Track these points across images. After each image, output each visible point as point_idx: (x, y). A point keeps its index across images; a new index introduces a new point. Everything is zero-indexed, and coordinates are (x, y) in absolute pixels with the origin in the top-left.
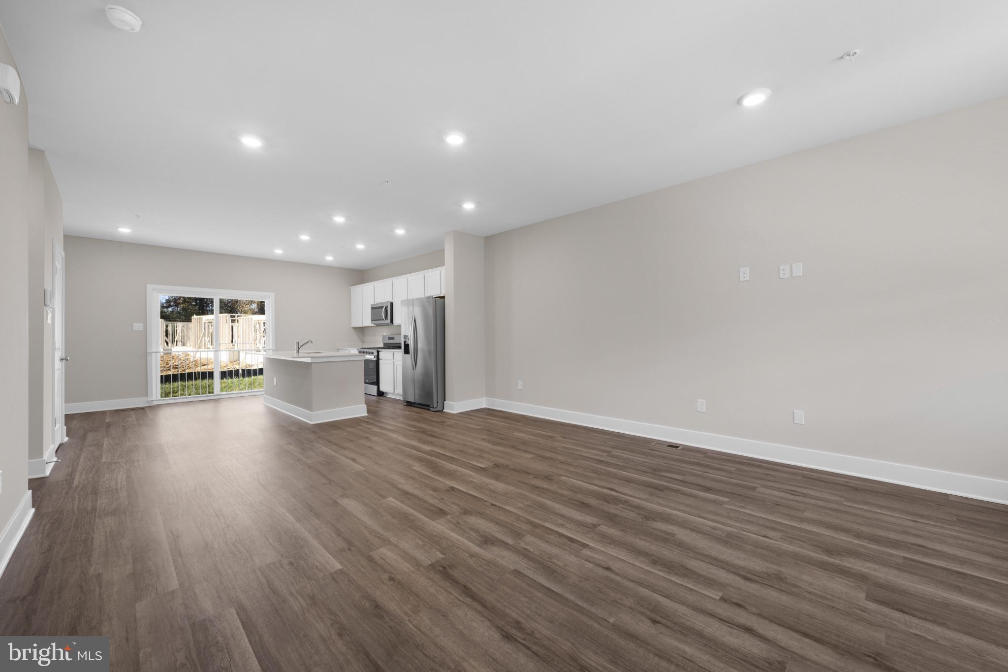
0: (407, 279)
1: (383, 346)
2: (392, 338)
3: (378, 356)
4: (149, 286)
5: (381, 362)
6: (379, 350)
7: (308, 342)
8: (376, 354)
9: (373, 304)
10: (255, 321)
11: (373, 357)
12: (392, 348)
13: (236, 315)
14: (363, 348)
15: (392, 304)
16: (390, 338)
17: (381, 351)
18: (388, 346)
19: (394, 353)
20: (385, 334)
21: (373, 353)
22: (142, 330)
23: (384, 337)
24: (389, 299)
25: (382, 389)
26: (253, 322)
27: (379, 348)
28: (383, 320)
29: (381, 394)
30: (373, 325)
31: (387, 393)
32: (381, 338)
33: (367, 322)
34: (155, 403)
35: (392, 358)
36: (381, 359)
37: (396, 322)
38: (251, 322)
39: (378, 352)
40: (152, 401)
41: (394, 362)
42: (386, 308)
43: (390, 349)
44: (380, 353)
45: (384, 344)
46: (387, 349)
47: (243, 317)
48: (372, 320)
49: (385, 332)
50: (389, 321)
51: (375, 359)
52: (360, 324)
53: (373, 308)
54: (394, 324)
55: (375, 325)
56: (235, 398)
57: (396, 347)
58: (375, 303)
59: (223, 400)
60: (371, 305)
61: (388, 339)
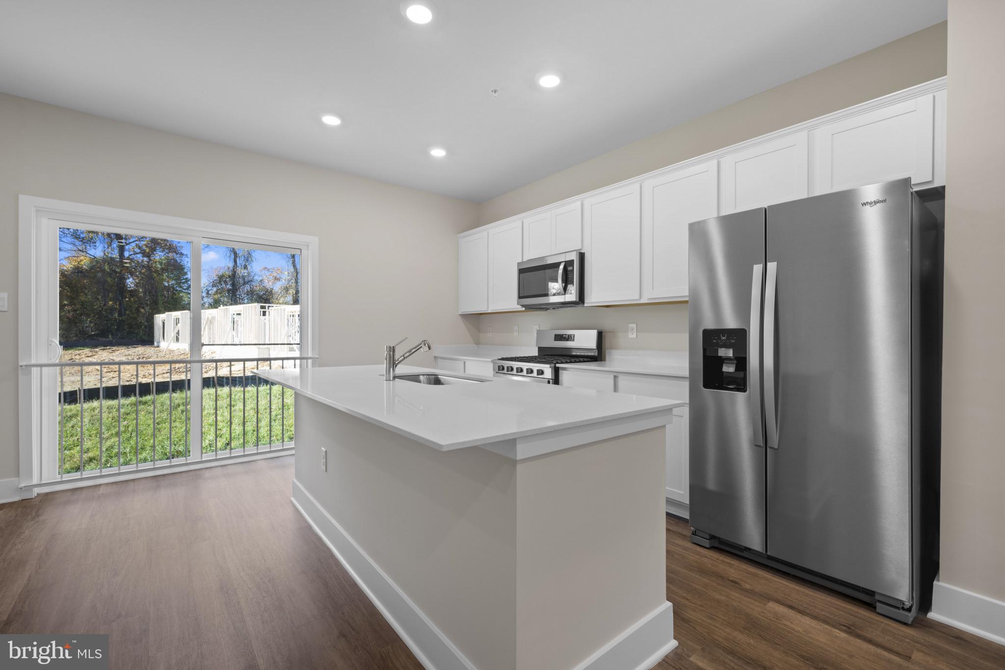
6: (558, 365)
7: (418, 348)
8: (551, 374)
9: (520, 261)
10: (288, 312)
13: (267, 305)
14: (503, 359)
15: (582, 256)
17: (564, 369)
19: (615, 377)
20: (542, 327)
21: (542, 373)
23: (540, 333)
26: (286, 314)
32: (532, 337)
37: (593, 298)
38: (284, 314)
39: (557, 371)
42: (565, 268)
44: (563, 374)
45: (541, 350)
47: (274, 308)
48: (520, 297)
49: (551, 322)
53: (521, 271)
54: (585, 305)
55: (524, 309)
56: (233, 467)
57: (589, 359)
58: (524, 261)
59: (207, 474)
60: (519, 264)
61: (555, 340)
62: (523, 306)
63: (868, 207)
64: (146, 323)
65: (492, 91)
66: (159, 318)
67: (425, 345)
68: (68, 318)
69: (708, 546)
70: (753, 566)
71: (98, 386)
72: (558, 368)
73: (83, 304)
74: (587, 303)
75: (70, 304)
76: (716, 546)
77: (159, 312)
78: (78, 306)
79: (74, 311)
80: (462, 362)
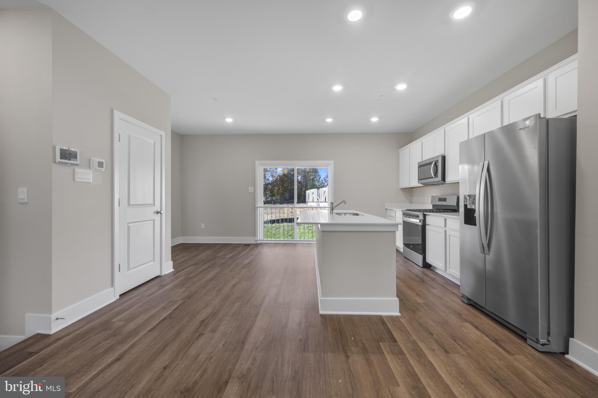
0: (468, 119)
1: (431, 208)
2: (445, 200)
3: (424, 221)
4: (256, 161)
5: (428, 228)
6: (425, 213)
7: (341, 203)
8: (421, 217)
9: (421, 161)
11: (418, 221)
12: (443, 212)
15: (444, 158)
16: (440, 200)
17: (428, 215)
18: (438, 209)
19: (445, 219)
20: (434, 195)
21: (418, 216)
22: (253, 192)
23: (433, 197)
24: (440, 152)
25: (429, 260)
27: (426, 211)
28: (432, 178)
29: (427, 266)
30: (420, 185)
31: (435, 268)
32: (429, 200)
33: (414, 182)
34: (259, 242)
35: (443, 225)
36: (428, 225)
37: (449, 179)
39: (425, 216)
40: (257, 240)
41: (446, 231)
42: (435, 163)
43: (440, 212)
44: (427, 217)
45: (434, 206)
46: (437, 212)
48: (419, 180)
49: (436, 192)
50: (439, 178)
51: (420, 224)
52: (407, 185)
53: (420, 166)
54: (446, 183)
55: (422, 185)
56: (305, 244)
57: (451, 211)
58: (423, 160)
59: (297, 245)
60: (419, 163)
61: (439, 201)
62: (421, 184)
63: (521, 130)
64: (304, 194)
65: (380, 96)
66: (308, 192)
67: (344, 202)
68: (281, 193)
69: (466, 303)
70: (482, 314)
71: (287, 218)
72: (426, 215)
73: (285, 187)
74: (447, 182)
75: (282, 188)
76: (472, 304)
77: (308, 190)
78: (284, 188)
79: (283, 190)
80: (394, 211)
